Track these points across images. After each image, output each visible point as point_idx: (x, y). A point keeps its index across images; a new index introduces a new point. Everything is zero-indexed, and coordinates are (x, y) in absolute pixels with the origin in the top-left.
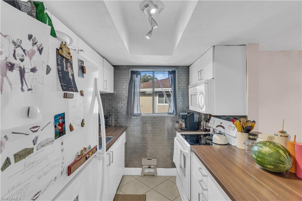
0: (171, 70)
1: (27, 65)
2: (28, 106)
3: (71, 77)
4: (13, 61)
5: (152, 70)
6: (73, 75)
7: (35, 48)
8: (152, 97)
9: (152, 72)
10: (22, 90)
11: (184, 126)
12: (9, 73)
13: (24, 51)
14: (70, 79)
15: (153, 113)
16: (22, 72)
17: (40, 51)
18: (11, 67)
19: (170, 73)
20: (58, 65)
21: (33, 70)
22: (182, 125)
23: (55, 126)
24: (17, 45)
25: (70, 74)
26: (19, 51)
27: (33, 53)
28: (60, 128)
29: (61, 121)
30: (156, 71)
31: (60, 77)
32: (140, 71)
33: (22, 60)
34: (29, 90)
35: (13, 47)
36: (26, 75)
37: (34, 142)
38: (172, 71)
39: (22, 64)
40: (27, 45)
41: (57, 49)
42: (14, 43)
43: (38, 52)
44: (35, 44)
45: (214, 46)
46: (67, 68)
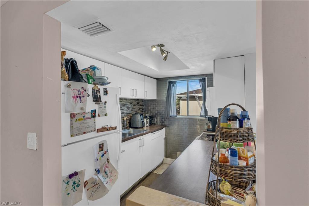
0: (201, 78)
1: (81, 96)
2: (82, 107)
3: (99, 96)
4: (78, 95)
5: (187, 79)
6: (100, 96)
7: (84, 90)
8: (187, 101)
9: (187, 81)
10: (80, 102)
11: (211, 127)
12: (77, 99)
13: (81, 92)
14: (98, 97)
15: (188, 115)
16: (80, 98)
17: (85, 91)
18: (77, 97)
19: (201, 81)
20: (93, 93)
21: (83, 97)
22: (210, 127)
23: (92, 114)
24: (79, 91)
25: (98, 95)
26: (79, 92)
27: (83, 92)
28: (94, 115)
29: (94, 112)
30: (189, 80)
31: (93, 97)
32: (176, 81)
33: (80, 95)
34: (82, 102)
35: (78, 92)
36: (81, 98)
37: (84, 117)
38: (203, 79)
39: (80, 96)
40: (81, 90)
41: (92, 88)
42: (78, 91)
43: (84, 91)
44: (83, 89)
45: (214, 60)
46: (97, 93)
